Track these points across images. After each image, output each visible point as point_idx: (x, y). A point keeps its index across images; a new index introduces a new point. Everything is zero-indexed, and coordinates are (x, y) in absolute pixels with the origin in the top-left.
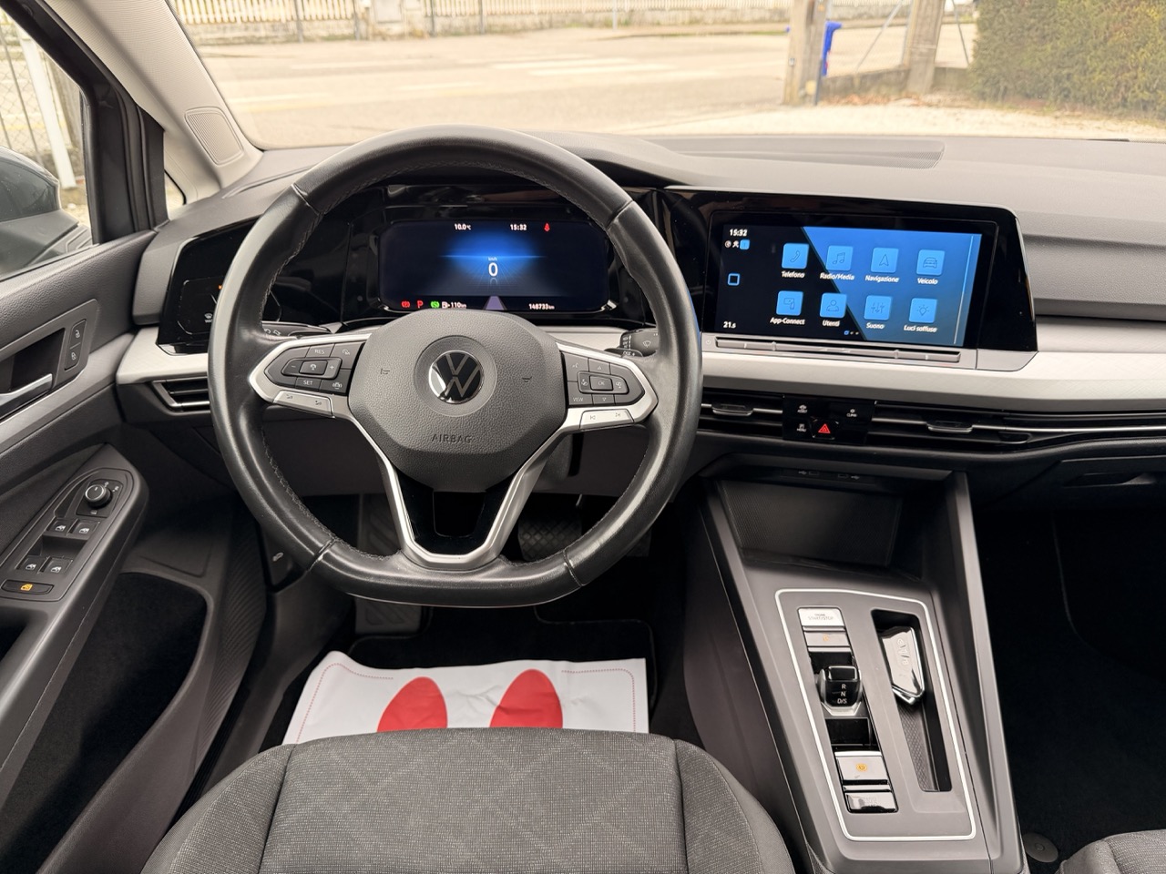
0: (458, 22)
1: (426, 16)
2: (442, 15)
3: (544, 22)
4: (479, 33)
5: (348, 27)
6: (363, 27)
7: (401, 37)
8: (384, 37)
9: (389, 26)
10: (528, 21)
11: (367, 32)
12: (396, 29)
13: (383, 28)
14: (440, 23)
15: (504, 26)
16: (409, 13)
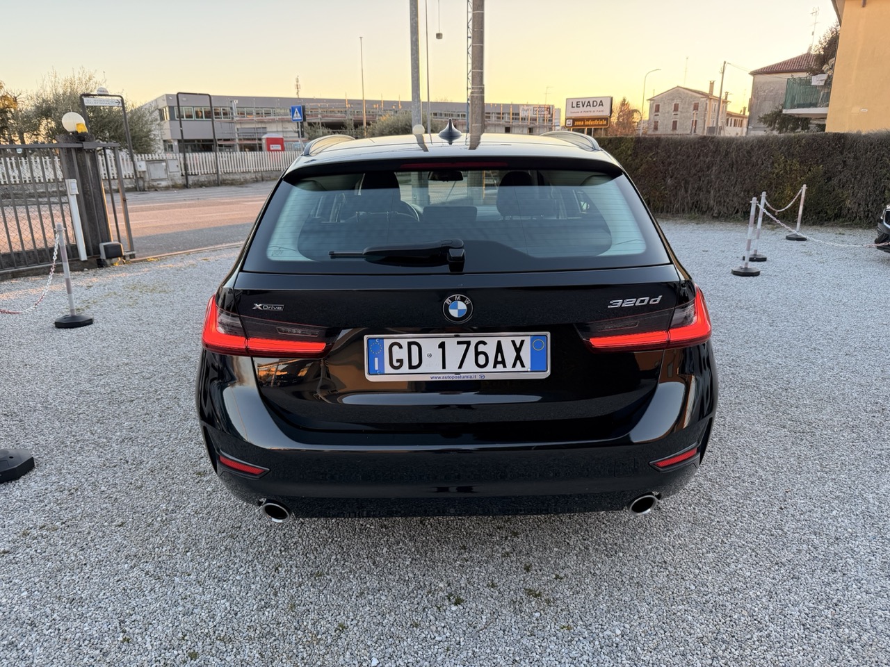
0: (203, 179)
1: (182, 175)
2: (192, 175)
3: (258, 177)
4: (218, 185)
5: (130, 184)
6: (141, 183)
7: (167, 188)
8: (156, 189)
9: (159, 182)
10: (248, 176)
11: (144, 185)
12: (164, 184)
13: (155, 184)
14: (191, 179)
15: (233, 180)
16: (172, 174)
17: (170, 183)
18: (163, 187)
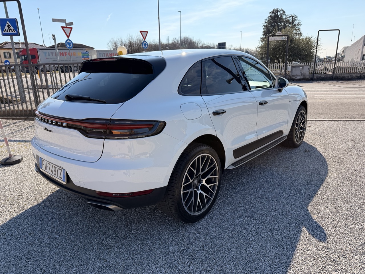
0: (323, 76)
1: (311, 74)
2: (317, 73)
6: (288, 77)
7: (300, 80)
9: (296, 77)
14: (316, 76)
15: (343, 77)
16: (304, 73)
17: (302, 77)
18: (297, 79)
